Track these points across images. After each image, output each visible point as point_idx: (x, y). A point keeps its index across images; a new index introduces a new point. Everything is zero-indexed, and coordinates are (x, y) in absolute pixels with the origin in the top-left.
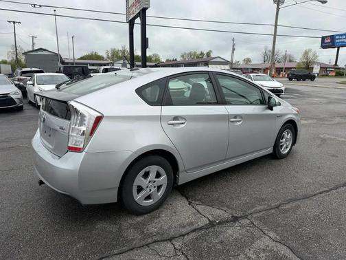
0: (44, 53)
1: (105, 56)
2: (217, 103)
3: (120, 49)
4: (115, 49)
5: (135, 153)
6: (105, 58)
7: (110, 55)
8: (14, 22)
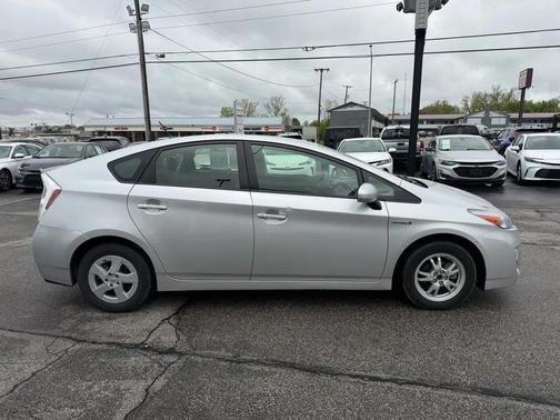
0: (355, 108)
1: (461, 106)
2: (243, 188)
3: (490, 92)
4: (480, 93)
5: (87, 234)
6: (461, 110)
7: (469, 104)
8: (322, 70)
